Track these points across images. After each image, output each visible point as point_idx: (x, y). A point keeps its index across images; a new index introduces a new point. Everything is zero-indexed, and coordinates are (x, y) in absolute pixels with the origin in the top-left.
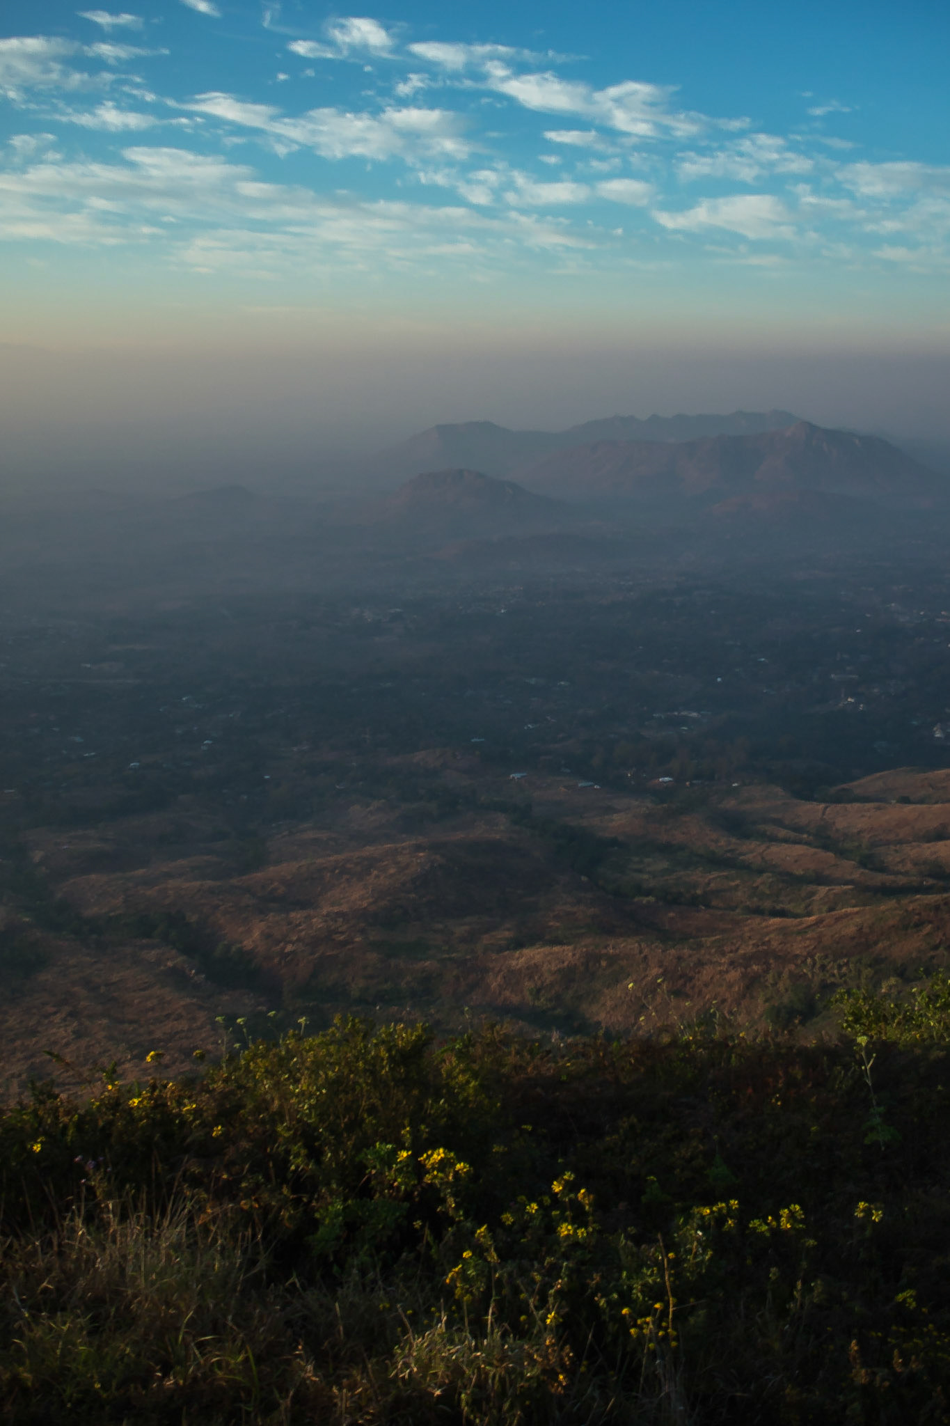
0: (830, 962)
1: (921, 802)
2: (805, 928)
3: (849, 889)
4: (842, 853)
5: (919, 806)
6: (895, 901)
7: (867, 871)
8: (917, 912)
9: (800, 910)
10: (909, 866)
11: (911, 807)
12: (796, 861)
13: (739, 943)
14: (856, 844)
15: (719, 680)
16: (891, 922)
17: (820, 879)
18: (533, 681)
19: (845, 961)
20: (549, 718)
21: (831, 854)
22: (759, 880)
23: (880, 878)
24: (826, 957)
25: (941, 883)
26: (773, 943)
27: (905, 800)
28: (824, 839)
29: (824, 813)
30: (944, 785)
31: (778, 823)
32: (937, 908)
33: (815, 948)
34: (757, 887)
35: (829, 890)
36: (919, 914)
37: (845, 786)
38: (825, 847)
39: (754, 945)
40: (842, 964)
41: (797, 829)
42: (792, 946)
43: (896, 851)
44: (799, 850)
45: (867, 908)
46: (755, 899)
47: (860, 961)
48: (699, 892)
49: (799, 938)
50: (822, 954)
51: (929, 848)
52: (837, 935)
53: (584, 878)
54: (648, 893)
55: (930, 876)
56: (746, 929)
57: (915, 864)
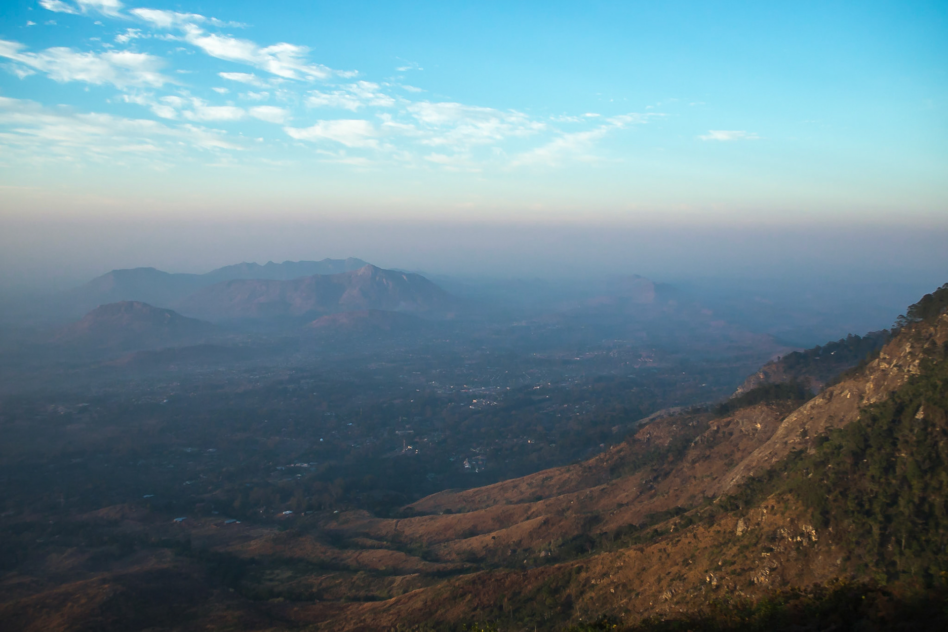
0: (406, 629)
1: (459, 512)
2: (389, 607)
3: (416, 576)
4: (410, 552)
5: (458, 514)
6: (446, 581)
7: (427, 562)
8: (461, 586)
9: (384, 594)
10: (454, 556)
11: (452, 516)
12: (380, 561)
13: (344, 623)
14: (419, 545)
15: (321, 440)
16: (445, 595)
17: (396, 572)
18: (189, 450)
19: (417, 626)
20: (201, 476)
21: (403, 553)
22: (355, 577)
23: (437, 566)
24: (404, 625)
25: (475, 565)
26: (367, 620)
27: (449, 512)
28: (398, 543)
29: (396, 526)
30: (473, 499)
31: (367, 535)
32: (474, 582)
33: (396, 620)
34: (355, 582)
35: (403, 579)
36: (462, 588)
37: (409, 506)
38: (399, 549)
39: (354, 623)
40: (414, 629)
41: (380, 538)
42: (381, 621)
43: (445, 546)
44: (381, 552)
45: (429, 588)
46: (354, 591)
47: (426, 625)
48: (315, 590)
49: (385, 614)
50: (401, 624)
51: (466, 542)
52: (410, 609)
53: (231, 590)
54: (279, 595)
55: (468, 561)
56: (349, 612)
57: (458, 554)
